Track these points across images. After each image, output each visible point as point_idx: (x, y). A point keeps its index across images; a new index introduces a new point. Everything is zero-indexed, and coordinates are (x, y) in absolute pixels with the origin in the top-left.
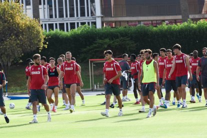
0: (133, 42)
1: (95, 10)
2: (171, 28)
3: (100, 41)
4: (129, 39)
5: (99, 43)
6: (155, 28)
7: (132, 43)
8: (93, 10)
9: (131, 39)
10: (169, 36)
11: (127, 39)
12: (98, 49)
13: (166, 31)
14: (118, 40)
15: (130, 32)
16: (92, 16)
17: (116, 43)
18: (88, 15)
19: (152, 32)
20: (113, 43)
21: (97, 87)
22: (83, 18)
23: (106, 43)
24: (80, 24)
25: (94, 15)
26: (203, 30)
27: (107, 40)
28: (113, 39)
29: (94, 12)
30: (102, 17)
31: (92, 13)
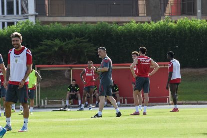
0: (92, 45)
1: (27, 6)
2: (143, 27)
3: (49, 42)
4: (87, 40)
5: (47, 45)
6: (120, 28)
7: (91, 47)
8: (24, 6)
9: (89, 42)
10: (139, 39)
11: (84, 41)
12: (45, 53)
13: (137, 31)
14: (72, 41)
15: (87, 31)
16: (22, 14)
17: (71, 46)
18: (18, 13)
19: (117, 33)
20: (66, 45)
21: (44, 103)
22: (11, 17)
23: (56, 45)
24: (6, 24)
25: (26, 13)
26: (185, 31)
27: (57, 42)
28: (65, 41)
29: (25, 9)
30: (36, 16)
31: (23, 10)
